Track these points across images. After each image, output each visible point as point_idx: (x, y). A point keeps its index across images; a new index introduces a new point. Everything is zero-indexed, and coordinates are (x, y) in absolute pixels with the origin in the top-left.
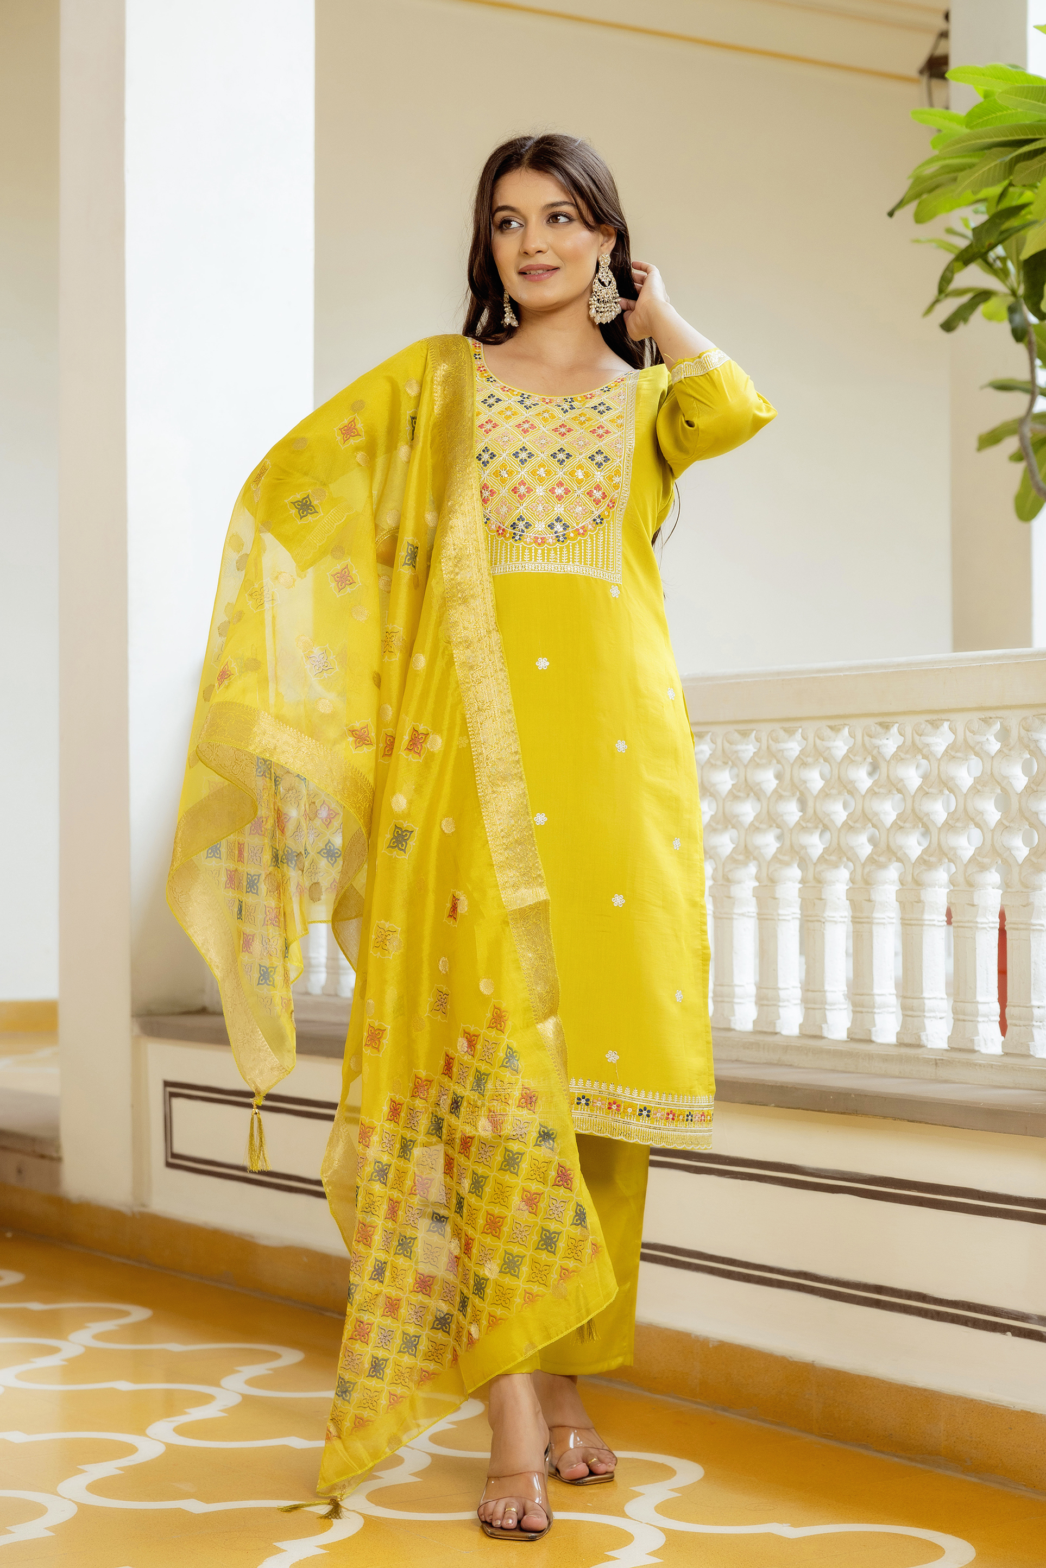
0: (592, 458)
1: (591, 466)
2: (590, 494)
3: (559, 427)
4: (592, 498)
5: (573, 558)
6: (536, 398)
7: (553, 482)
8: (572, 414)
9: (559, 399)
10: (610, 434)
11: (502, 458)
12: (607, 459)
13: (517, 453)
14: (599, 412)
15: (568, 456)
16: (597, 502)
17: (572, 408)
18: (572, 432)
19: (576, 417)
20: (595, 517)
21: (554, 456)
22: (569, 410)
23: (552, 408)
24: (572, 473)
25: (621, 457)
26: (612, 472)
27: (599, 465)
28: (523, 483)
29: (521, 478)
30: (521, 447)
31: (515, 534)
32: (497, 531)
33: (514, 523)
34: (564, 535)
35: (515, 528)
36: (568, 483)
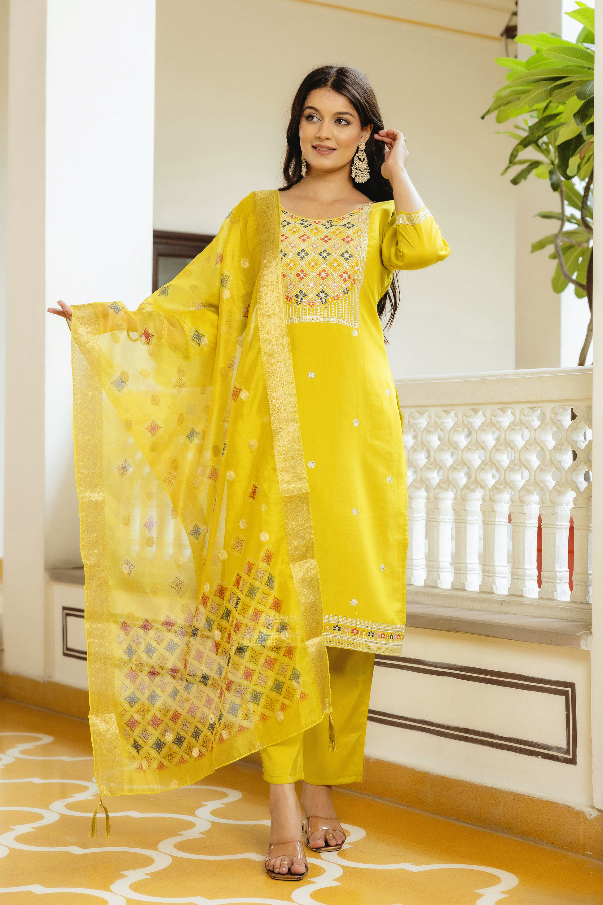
0: (342, 255)
1: (342, 260)
2: (341, 276)
3: (323, 238)
4: (342, 279)
5: (331, 314)
6: (311, 221)
8: (332, 229)
9: (324, 221)
10: (353, 241)
11: (290, 256)
12: (351, 256)
13: (299, 253)
14: (347, 228)
15: (329, 254)
16: (345, 281)
17: (332, 225)
18: (331, 240)
19: (334, 231)
20: (343, 290)
21: (320, 254)
22: (330, 227)
23: (320, 226)
24: (330, 264)
25: (359, 255)
26: (354, 263)
27: (346, 259)
28: (302, 271)
29: (301, 268)
30: (302, 250)
31: (297, 301)
32: (287, 298)
33: (297, 294)
34: (325, 300)
35: (297, 297)
36: (328, 270)
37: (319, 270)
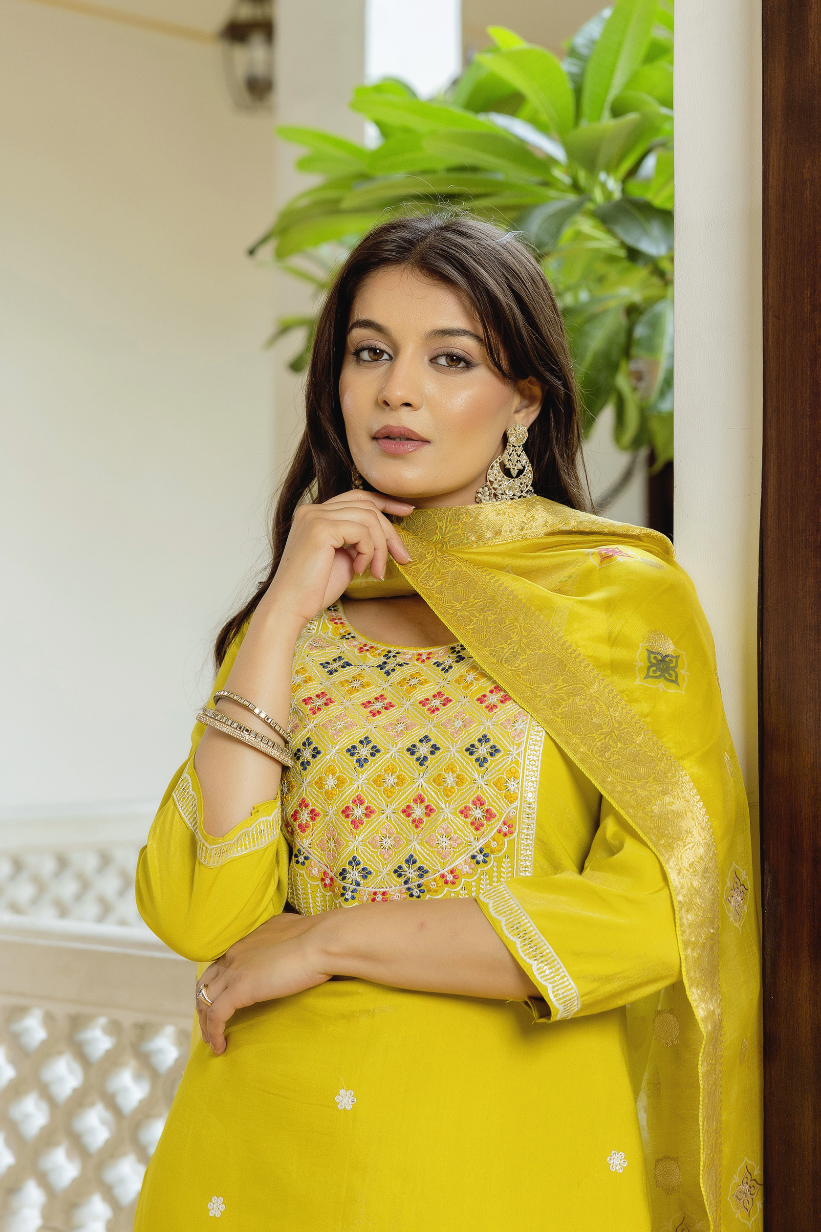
2: (465, 812)
3: (431, 698)
4: (469, 820)
7: (408, 795)
13: (354, 747)
15: (435, 749)
16: (477, 826)
20: (474, 852)
21: (412, 750)
24: (438, 780)
25: (519, 747)
26: (502, 773)
27: (481, 762)
28: (359, 801)
29: (357, 791)
30: (363, 739)
31: (344, 888)
32: (323, 880)
33: (344, 870)
34: (419, 886)
35: (344, 878)
36: (432, 796)
37: (405, 797)
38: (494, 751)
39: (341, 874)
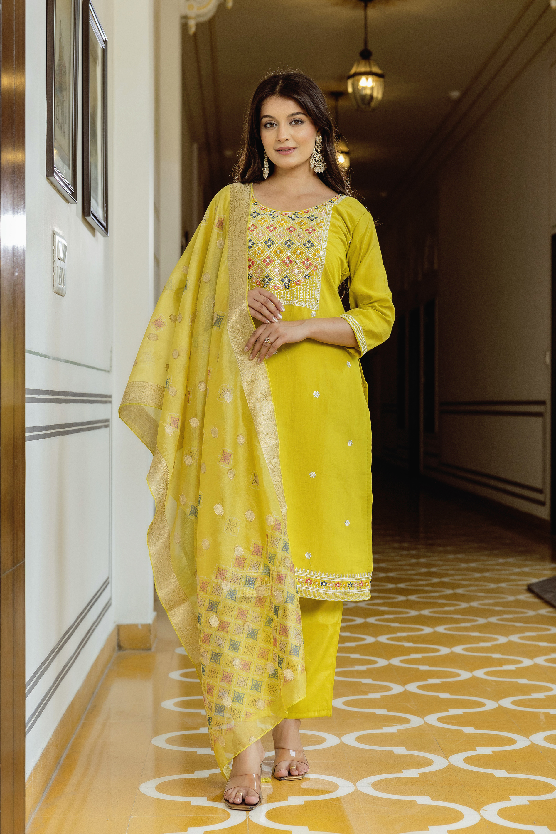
0: (305, 244)
1: (304, 249)
2: (303, 263)
3: (289, 228)
4: (304, 266)
5: (293, 297)
6: (279, 212)
8: (297, 220)
9: (290, 213)
10: (315, 231)
11: (258, 245)
13: (266, 242)
14: (311, 220)
15: (293, 243)
16: (307, 267)
17: (297, 217)
18: (296, 230)
19: (299, 222)
20: (305, 275)
21: (285, 243)
22: (295, 219)
23: (286, 218)
24: (294, 253)
25: (320, 244)
26: (315, 252)
27: (309, 248)
28: (268, 257)
29: (268, 255)
30: (269, 239)
31: (264, 284)
32: (256, 283)
33: (264, 279)
34: (288, 285)
35: (264, 281)
36: (292, 257)
37: (284, 257)
38: (312, 245)
39: (263, 280)
